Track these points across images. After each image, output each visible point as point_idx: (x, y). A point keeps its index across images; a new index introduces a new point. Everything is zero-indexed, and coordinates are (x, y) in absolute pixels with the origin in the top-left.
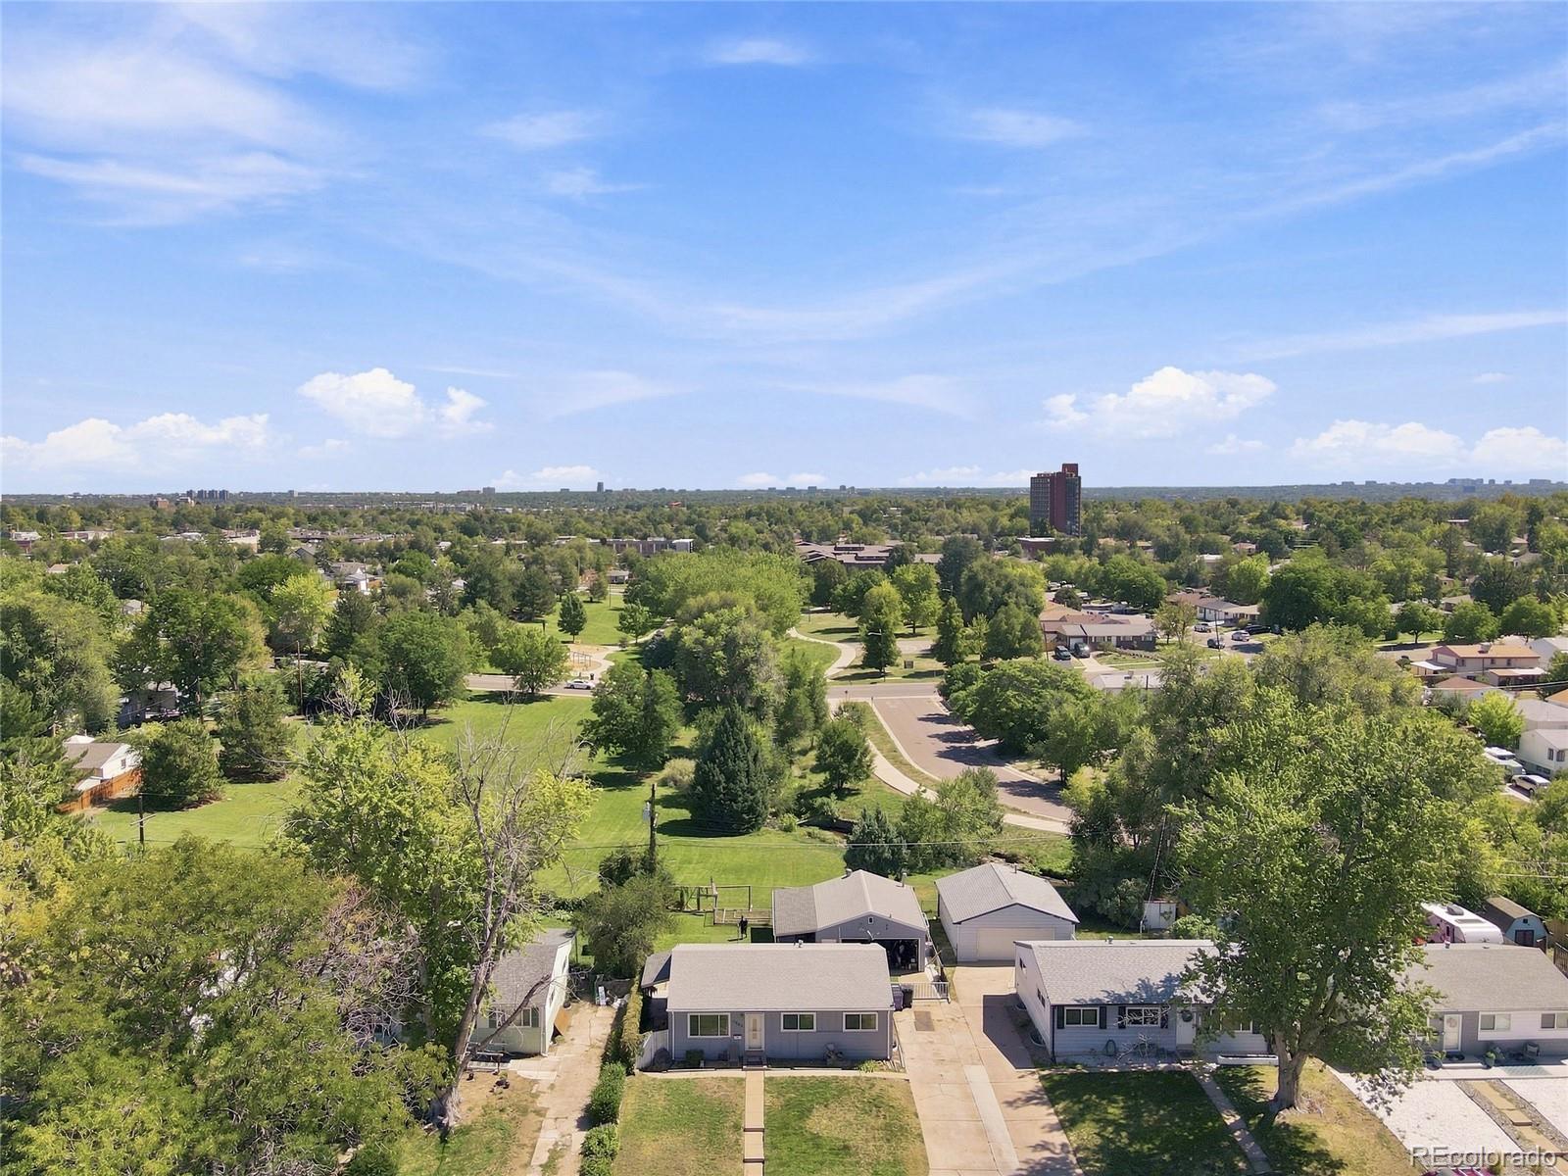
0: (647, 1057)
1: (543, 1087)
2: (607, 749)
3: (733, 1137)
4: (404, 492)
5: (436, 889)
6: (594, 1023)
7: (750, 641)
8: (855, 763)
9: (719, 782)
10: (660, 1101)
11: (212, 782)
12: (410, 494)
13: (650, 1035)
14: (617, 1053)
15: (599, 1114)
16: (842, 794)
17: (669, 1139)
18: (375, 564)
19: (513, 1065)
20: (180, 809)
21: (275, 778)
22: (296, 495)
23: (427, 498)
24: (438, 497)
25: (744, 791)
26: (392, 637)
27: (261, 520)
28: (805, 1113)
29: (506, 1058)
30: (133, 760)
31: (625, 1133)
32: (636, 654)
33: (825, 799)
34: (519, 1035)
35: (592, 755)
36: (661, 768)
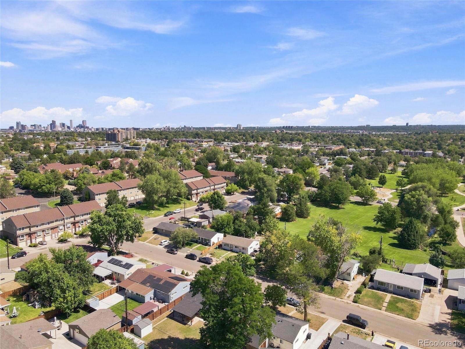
0: (369, 286)
1: (350, 286)
2: (381, 222)
3: (382, 302)
4: (341, 126)
5: (333, 249)
6: (362, 279)
7: (424, 200)
8: (450, 237)
9: (406, 236)
10: (370, 293)
11: (294, 217)
12: (343, 127)
13: (370, 283)
14: (364, 284)
15: (358, 292)
16: (445, 244)
17: (370, 299)
18: (330, 157)
19: (345, 281)
20: (288, 222)
21: (306, 218)
22: (311, 127)
23: (348, 128)
24: (352, 128)
25: (412, 240)
26: (332, 187)
27: (302, 139)
28: (397, 303)
29: (344, 280)
30: (280, 211)
31: (362, 296)
32: (399, 193)
33: (439, 245)
34: (346, 277)
35: (377, 223)
36: (395, 229)
